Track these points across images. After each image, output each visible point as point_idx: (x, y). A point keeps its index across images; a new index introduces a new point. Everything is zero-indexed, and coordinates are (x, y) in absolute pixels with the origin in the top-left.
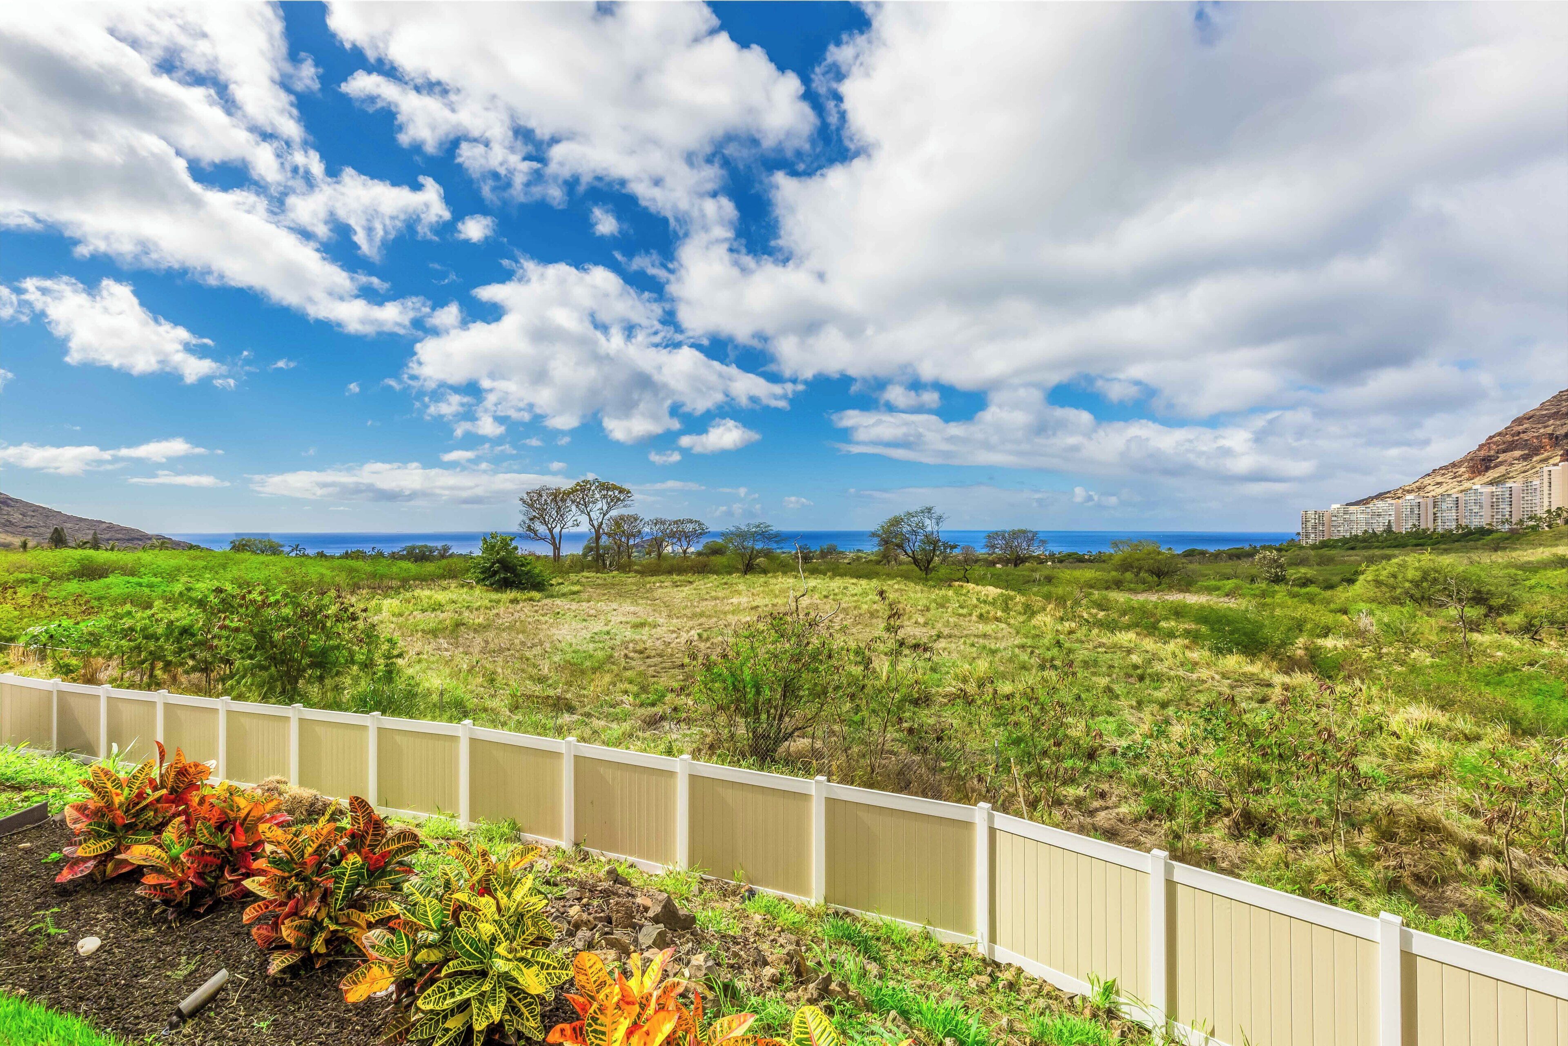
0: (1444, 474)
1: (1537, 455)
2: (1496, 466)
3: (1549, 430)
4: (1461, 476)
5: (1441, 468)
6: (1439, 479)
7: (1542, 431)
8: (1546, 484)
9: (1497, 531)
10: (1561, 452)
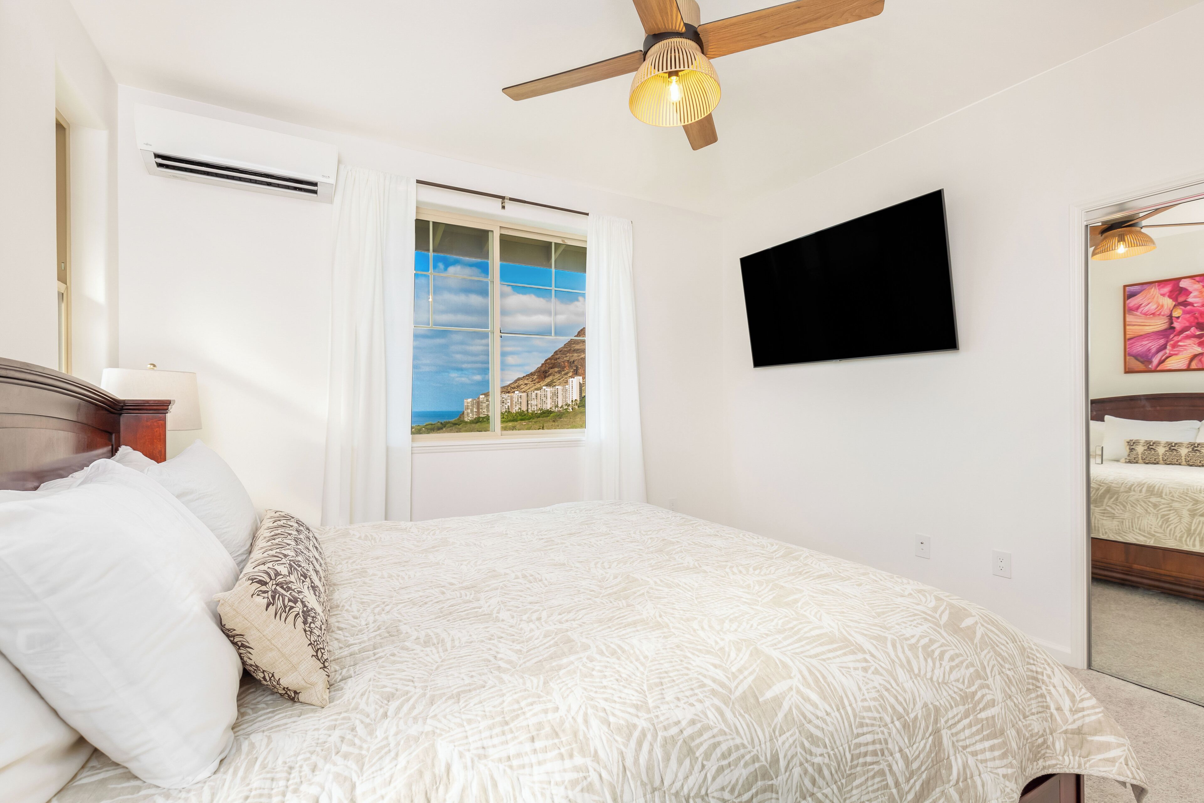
0: (528, 379)
1: (563, 371)
2: (549, 376)
3: (567, 359)
4: (535, 380)
5: (526, 376)
6: (526, 382)
7: (565, 359)
8: (571, 387)
9: (554, 412)
10: (572, 370)
